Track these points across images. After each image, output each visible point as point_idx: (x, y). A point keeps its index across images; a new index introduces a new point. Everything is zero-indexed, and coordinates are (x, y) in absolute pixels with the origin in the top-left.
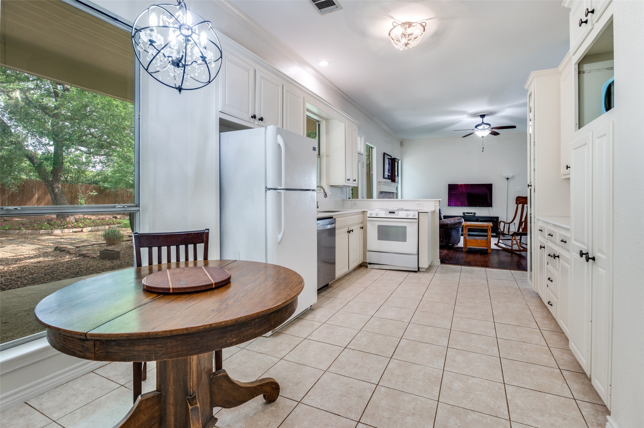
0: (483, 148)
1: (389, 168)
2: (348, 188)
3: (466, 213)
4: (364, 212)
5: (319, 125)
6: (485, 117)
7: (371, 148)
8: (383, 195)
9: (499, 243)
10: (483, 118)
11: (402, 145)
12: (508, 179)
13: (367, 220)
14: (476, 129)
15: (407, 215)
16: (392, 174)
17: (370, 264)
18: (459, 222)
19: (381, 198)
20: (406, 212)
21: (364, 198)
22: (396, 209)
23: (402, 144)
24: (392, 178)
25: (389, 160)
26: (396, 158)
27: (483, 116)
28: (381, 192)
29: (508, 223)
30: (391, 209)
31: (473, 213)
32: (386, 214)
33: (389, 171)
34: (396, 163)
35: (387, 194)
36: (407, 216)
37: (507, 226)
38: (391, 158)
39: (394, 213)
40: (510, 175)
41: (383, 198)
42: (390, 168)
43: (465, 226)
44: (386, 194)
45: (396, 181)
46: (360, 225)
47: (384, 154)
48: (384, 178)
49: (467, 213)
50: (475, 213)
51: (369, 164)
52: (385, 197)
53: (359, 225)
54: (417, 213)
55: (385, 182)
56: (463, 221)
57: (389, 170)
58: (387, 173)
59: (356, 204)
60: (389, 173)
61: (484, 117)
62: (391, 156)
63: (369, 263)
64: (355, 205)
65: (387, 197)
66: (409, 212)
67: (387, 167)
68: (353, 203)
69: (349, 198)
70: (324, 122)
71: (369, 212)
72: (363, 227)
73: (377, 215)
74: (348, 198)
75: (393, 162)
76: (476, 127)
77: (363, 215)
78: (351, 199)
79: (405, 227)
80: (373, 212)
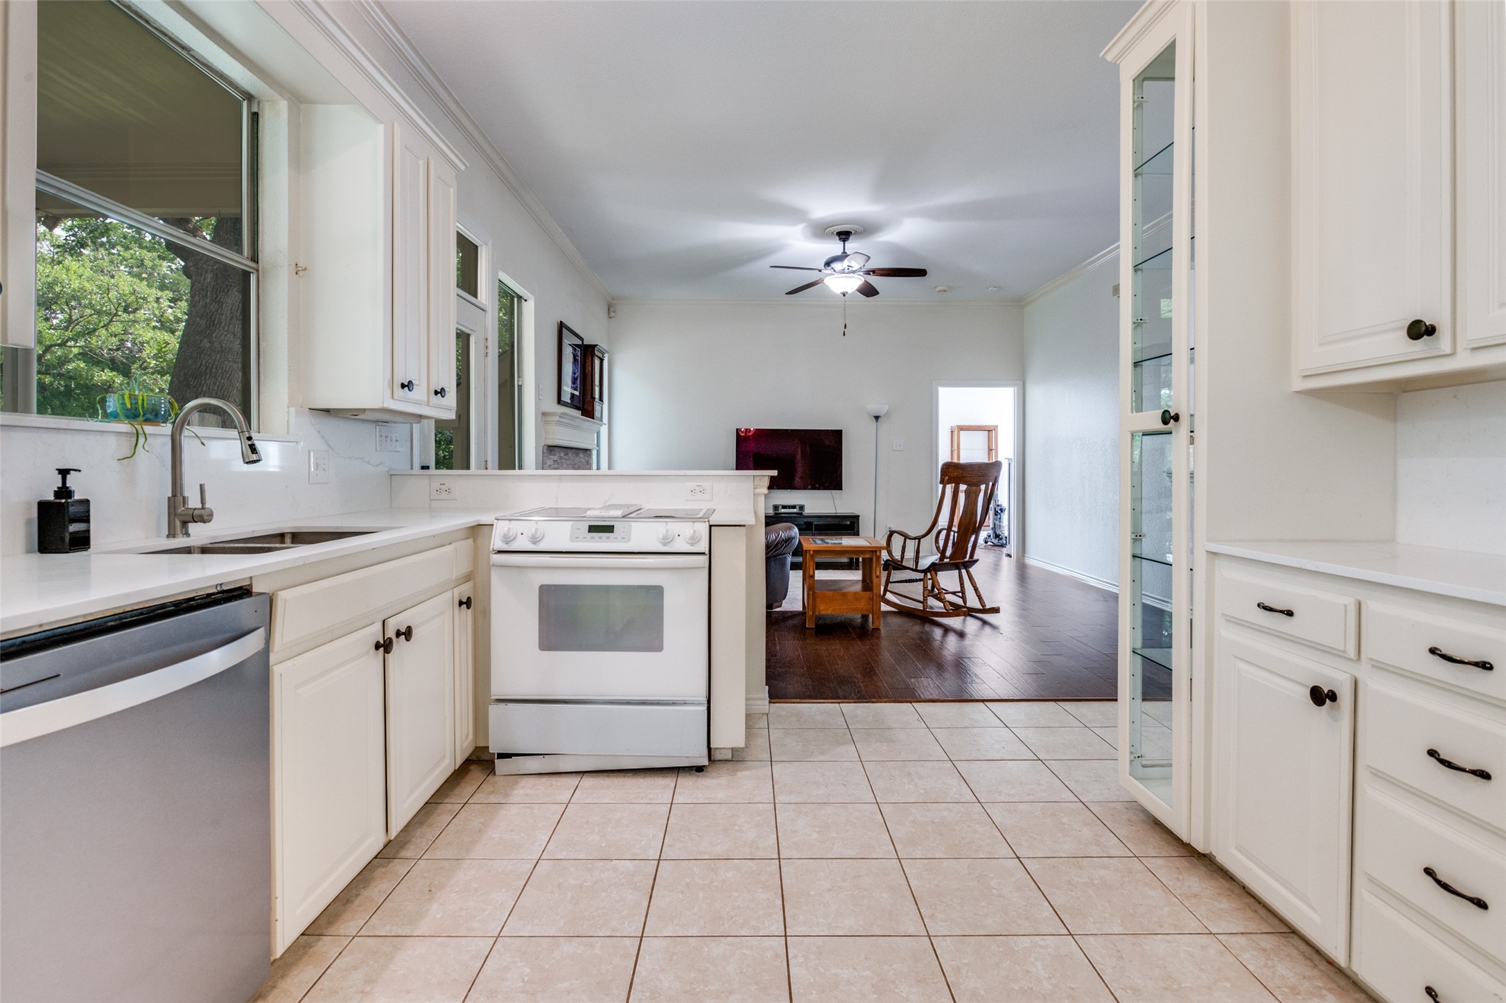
0: (846, 325)
1: (574, 373)
2: (416, 427)
3: (780, 507)
4: (477, 531)
5: (255, 117)
6: (851, 237)
7: (516, 300)
8: (555, 458)
9: (888, 593)
10: (844, 241)
11: (612, 314)
12: (877, 418)
13: (490, 566)
14: (828, 271)
15: (667, 540)
16: (583, 392)
17: (502, 756)
18: (789, 539)
19: (550, 467)
20: (660, 527)
21: (489, 465)
22: (619, 513)
23: (610, 309)
24: (583, 405)
25: (575, 350)
26: (596, 346)
27: (844, 236)
28: (549, 446)
29: (915, 538)
30: (597, 514)
31: (797, 507)
32: (574, 538)
33: (574, 383)
34: (597, 362)
35: (570, 455)
36: (665, 544)
37: (911, 545)
38: (580, 343)
39: (610, 529)
40: (882, 409)
41: (556, 466)
42: (578, 374)
43: (812, 553)
44: (565, 455)
45: (597, 414)
46: (457, 591)
47: (561, 326)
48: (559, 401)
49: (784, 507)
50: (802, 507)
51: (509, 352)
52: (562, 463)
53: (449, 594)
54: (703, 528)
55: (562, 415)
56: (796, 533)
57: (574, 381)
58: (568, 389)
59: (448, 491)
60: (576, 389)
61: (848, 239)
62: (582, 339)
63: (498, 754)
64: (444, 496)
65: (569, 463)
66: (674, 527)
67: (568, 368)
68: (436, 485)
69: (423, 468)
70: (283, 105)
71: (500, 529)
72: (469, 599)
73: (535, 540)
74: (417, 465)
75: (587, 354)
76: (828, 264)
77: (474, 541)
78: (433, 471)
79: (657, 591)
80: (516, 527)
